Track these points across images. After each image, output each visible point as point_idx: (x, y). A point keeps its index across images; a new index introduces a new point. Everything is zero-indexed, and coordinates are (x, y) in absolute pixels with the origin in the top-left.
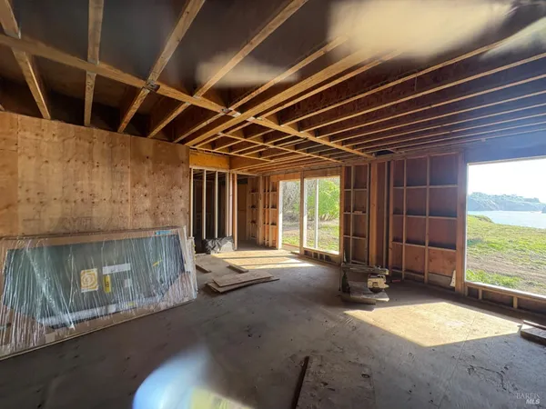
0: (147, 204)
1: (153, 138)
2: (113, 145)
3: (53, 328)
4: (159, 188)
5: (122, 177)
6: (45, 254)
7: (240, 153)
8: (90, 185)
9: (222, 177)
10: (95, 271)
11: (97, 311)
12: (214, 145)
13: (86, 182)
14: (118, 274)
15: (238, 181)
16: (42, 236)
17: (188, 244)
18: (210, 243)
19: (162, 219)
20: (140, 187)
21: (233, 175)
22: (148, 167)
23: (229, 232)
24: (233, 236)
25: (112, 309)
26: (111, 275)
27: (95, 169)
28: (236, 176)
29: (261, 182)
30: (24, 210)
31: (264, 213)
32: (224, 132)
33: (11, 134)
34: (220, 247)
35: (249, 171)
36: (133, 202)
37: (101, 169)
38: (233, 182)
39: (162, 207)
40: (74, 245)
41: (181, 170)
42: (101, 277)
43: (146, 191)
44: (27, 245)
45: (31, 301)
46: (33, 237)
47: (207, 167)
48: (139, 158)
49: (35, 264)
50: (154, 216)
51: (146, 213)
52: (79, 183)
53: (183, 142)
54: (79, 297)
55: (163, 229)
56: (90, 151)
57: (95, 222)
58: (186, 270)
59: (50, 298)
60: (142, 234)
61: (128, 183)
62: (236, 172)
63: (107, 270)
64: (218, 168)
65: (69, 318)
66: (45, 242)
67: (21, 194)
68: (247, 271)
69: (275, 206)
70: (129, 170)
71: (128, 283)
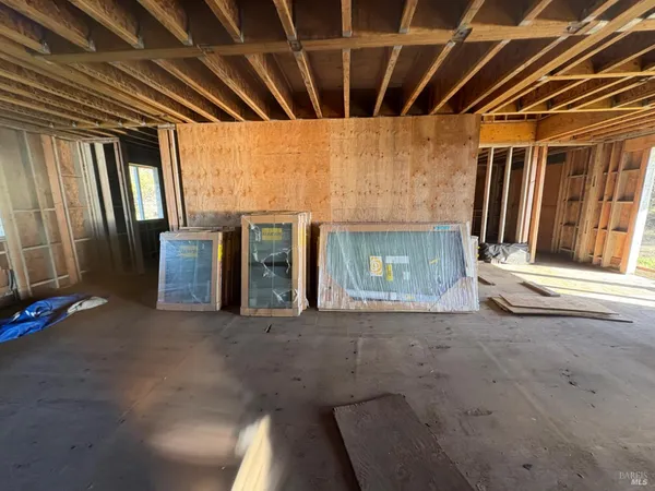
0: (425, 194)
1: (438, 113)
2: (395, 130)
3: (354, 299)
4: (440, 176)
5: (402, 165)
6: (348, 239)
7: (568, 107)
8: (376, 177)
9: (520, 156)
10: (380, 258)
11: (382, 295)
12: (520, 104)
13: (373, 174)
14: (400, 265)
15: (548, 158)
16: (344, 223)
17: (471, 244)
18: (491, 249)
19: (440, 212)
20: (418, 175)
21: (540, 149)
22: (429, 150)
23: (523, 235)
24: (529, 243)
25: (394, 296)
26: (393, 265)
27: (380, 160)
28: (545, 152)
29: (599, 155)
30: (334, 201)
31: (599, 210)
32: (552, 73)
33: (326, 137)
34: (506, 255)
35: (574, 138)
36: (412, 193)
37: (385, 158)
38: (539, 161)
39: (440, 198)
40: (366, 233)
41: (467, 150)
42: (385, 265)
43: (425, 179)
44: (337, 229)
45: (341, 273)
46: (339, 223)
47: (495, 142)
48: (420, 141)
49: (342, 245)
50: (432, 208)
51: (424, 205)
52: (368, 175)
53: (472, 111)
54: (369, 279)
55: (442, 223)
56: (377, 142)
57: (379, 213)
58: (468, 275)
59: (351, 274)
60: (421, 228)
61: (407, 172)
62: (545, 143)
63: (389, 260)
64: (515, 142)
65: (363, 294)
66: (347, 228)
67: (332, 189)
68: (558, 296)
69: (630, 197)
70: (409, 157)
71: (407, 275)
